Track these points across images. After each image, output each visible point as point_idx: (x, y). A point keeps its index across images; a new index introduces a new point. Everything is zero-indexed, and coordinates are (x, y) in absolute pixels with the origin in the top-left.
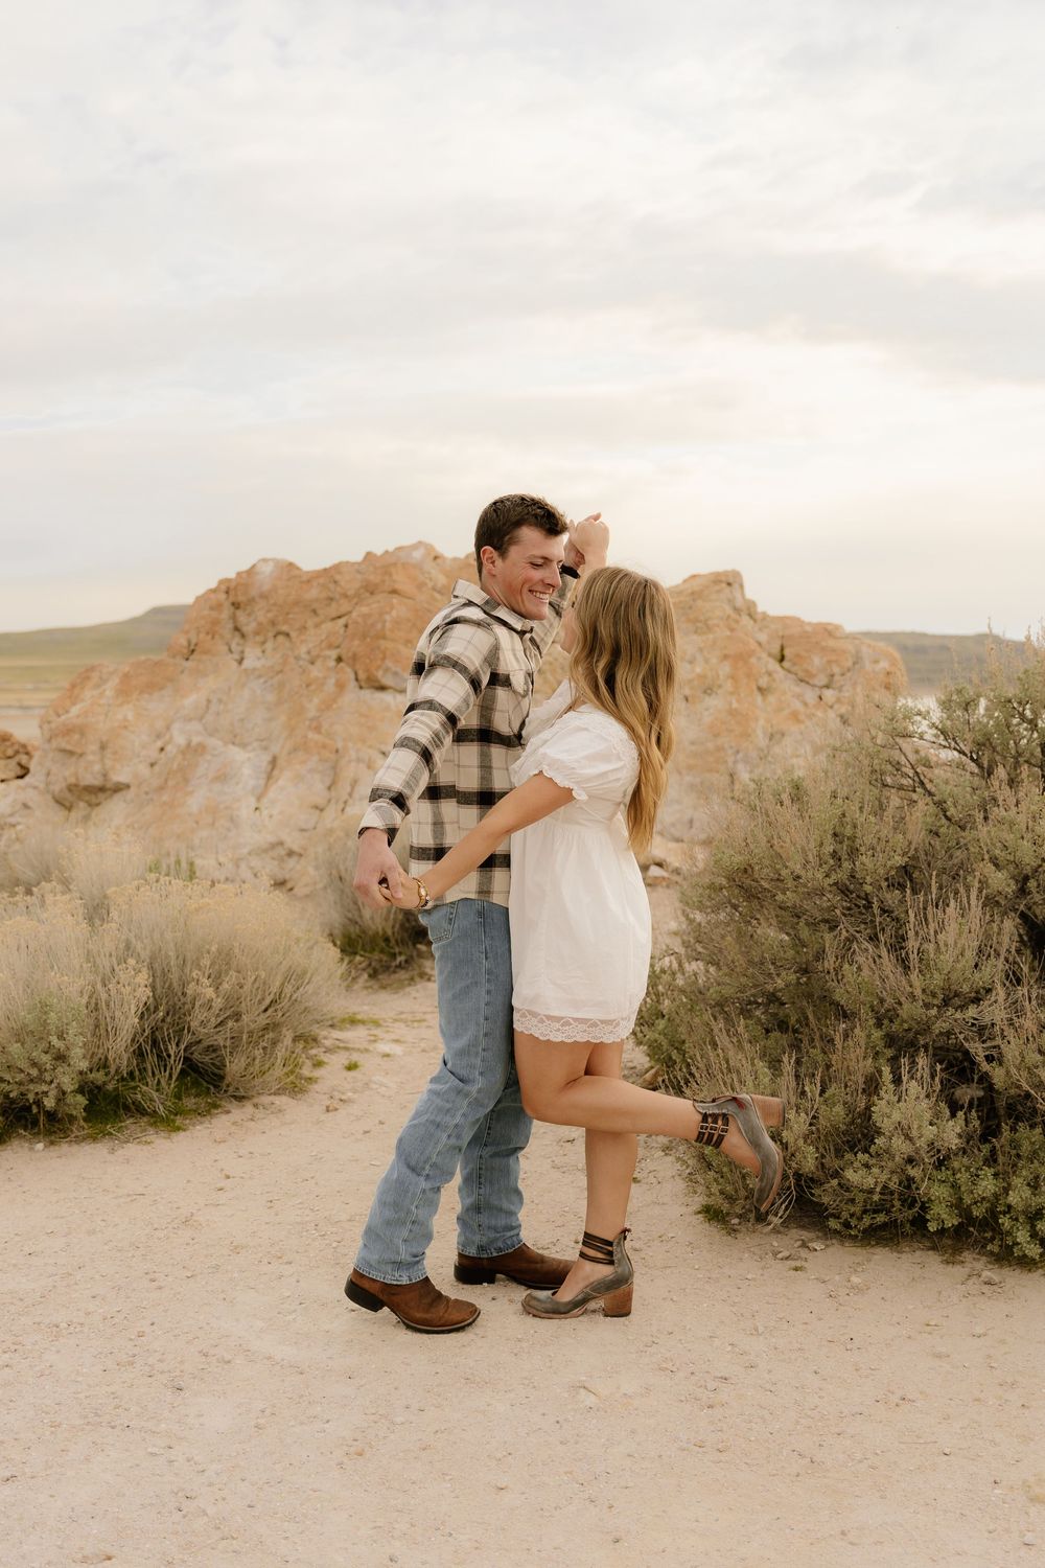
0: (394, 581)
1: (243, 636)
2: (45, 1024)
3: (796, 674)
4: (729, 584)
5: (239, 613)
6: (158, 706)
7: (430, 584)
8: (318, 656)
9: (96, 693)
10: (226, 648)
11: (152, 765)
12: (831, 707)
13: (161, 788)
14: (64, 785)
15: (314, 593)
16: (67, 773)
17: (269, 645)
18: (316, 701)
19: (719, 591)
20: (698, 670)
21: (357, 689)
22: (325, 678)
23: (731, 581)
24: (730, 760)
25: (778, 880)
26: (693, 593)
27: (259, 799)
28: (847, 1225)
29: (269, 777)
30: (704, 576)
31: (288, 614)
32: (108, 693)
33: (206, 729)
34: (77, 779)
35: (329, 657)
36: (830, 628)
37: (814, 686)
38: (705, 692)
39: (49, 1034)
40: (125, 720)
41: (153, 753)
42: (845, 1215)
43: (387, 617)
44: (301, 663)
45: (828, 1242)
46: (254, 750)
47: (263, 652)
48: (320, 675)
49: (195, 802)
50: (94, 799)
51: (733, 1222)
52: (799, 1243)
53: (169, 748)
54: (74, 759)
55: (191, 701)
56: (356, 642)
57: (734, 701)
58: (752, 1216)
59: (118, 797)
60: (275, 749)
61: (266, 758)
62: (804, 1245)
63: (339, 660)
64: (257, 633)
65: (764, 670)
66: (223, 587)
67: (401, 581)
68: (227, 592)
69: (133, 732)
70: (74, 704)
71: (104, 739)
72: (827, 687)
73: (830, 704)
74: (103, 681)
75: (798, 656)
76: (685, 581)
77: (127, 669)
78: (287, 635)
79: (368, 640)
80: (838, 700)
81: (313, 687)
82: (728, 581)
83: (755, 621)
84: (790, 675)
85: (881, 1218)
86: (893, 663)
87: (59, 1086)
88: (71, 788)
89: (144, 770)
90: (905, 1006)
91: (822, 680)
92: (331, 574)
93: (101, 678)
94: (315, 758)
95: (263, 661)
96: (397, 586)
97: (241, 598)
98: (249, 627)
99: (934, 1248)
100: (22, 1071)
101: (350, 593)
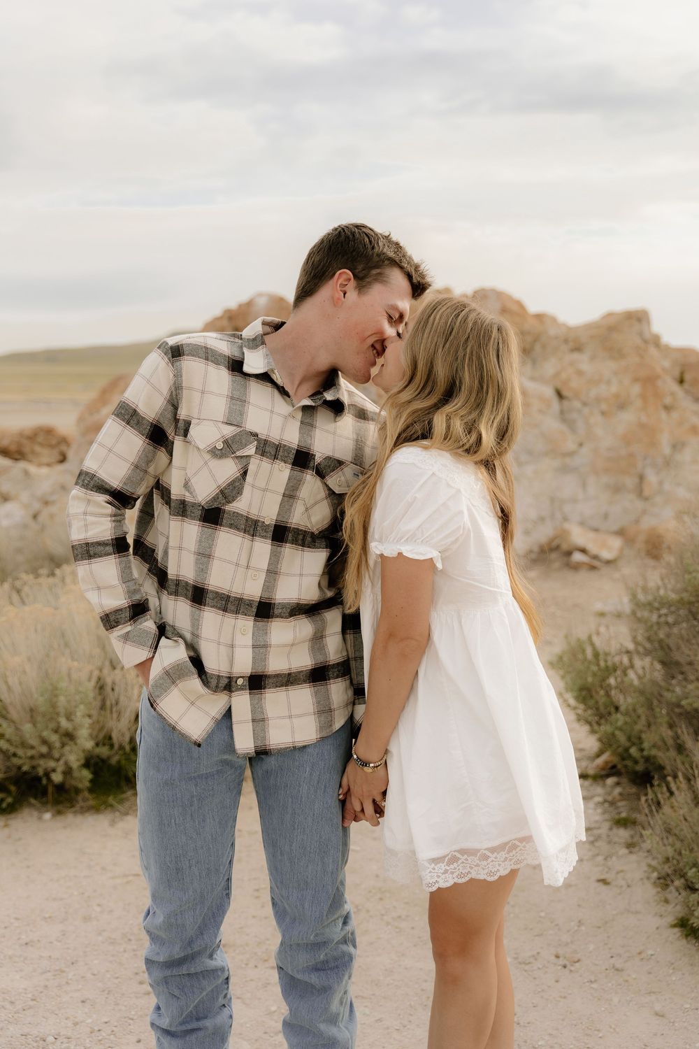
2: (54, 706)
3: (693, 394)
4: (639, 321)
19: (631, 326)
23: (640, 317)
24: (640, 464)
26: (609, 328)
30: (619, 314)
38: (618, 408)
39: (58, 714)
57: (643, 416)
65: (667, 391)
66: (227, 316)
75: (696, 379)
76: (602, 317)
82: (638, 318)
83: (660, 350)
84: (688, 395)
87: (66, 763)
100: (32, 747)
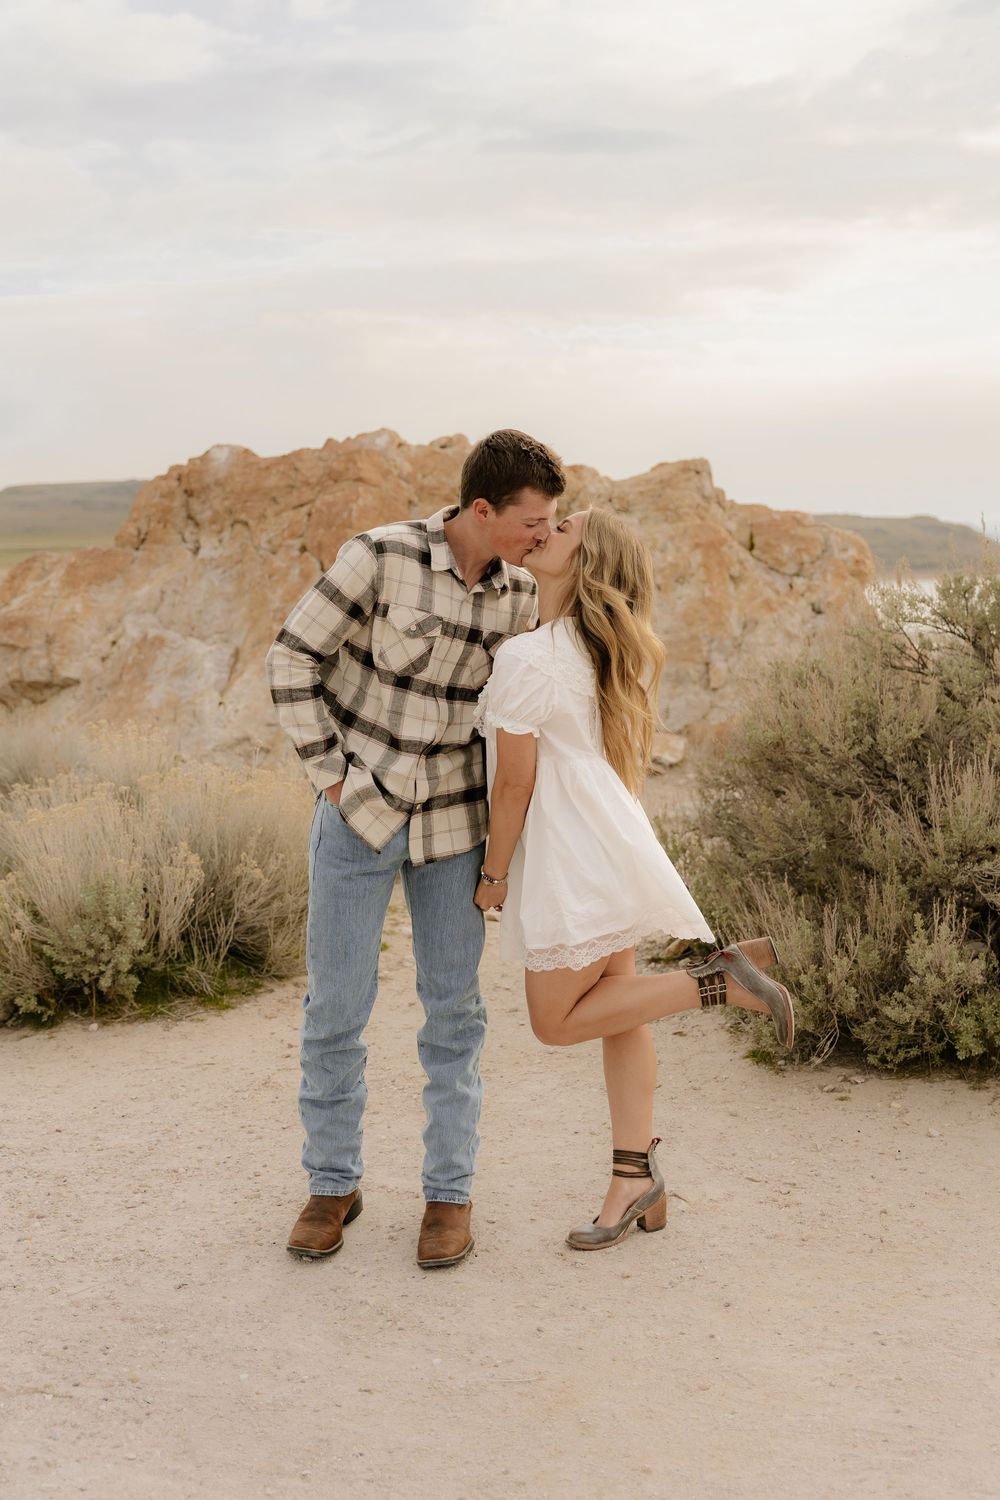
0: (359, 469)
1: (197, 524)
3: (766, 562)
4: (698, 473)
5: (192, 500)
6: (107, 597)
7: (396, 473)
8: (280, 546)
9: (39, 584)
10: (179, 537)
11: (103, 659)
12: (802, 595)
13: (115, 684)
14: (7, 681)
15: (273, 480)
16: (10, 669)
17: (226, 535)
18: (280, 592)
19: (688, 480)
20: (670, 558)
22: (289, 568)
23: (699, 468)
24: (705, 648)
25: (806, 753)
26: (662, 482)
27: (222, 693)
28: (884, 1060)
29: (232, 670)
30: (672, 464)
31: (246, 502)
32: (53, 584)
33: (161, 622)
34: (21, 675)
35: (292, 547)
36: (798, 516)
37: (784, 574)
38: (677, 581)
40: (73, 612)
41: (104, 646)
42: (882, 1050)
43: (354, 506)
44: (261, 552)
45: (868, 1076)
46: (215, 643)
47: (220, 541)
48: (284, 565)
49: (155, 697)
50: (38, 696)
51: (779, 1063)
52: (841, 1078)
53: (122, 642)
54: (16, 654)
55: (144, 592)
56: (321, 531)
57: (707, 589)
58: (797, 1057)
59: (65, 693)
60: (238, 641)
61: (228, 651)
62: (846, 1079)
63: (303, 549)
64: (213, 522)
65: (735, 559)
66: (175, 474)
67: (366, 469)
68: (179, 479)
69: (82, 625)
70: (15, 596)
71: (51, 632)
72: (797, 575)
73: (801, 592)
74: (46, 572)
75: (768, 544)
76: (653, 469)
77: (73, 559)
78: (246, 524)
79: (334, 529)
80: (809, 589)
81: (275, 578)
82: (697, 469)
83: (724, 509)
84: (760, 564)
85: (914, 1052)
86: (861, 549)
87: (115, 966)
88: (13, 685)
89: (95, 665)
90: (929, 862)
91: (792, 568)
92: (291, 462)
93: (43, 569)
95: (220, 551)
96: (363, 474)
97: (194, 486)
98: (204, 516)
99: (961, 1077)
100: (78, 952)
101: (313, 480)
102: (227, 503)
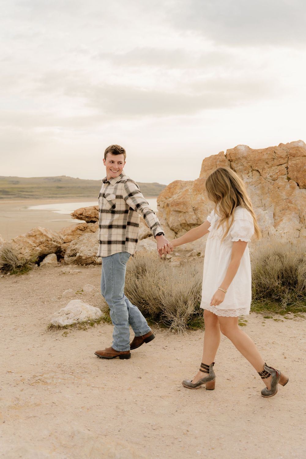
5: (233, 163)
15: (266, 156)
16: (180, 219)
17: (250, 174)
21: (299, 189)
34: (186, 221)
35: (284, 178)
40: (202, 200)
46: (266, 210)
48: (283, 184)
54: (181, 214)
56: (295, 173)
60: (272, 209)
61: (271, 213)
63: (289, 179)
64: (244, 170)
68: (226, 156)
70: (173, 195)
71: (194, 207)
78: (257, 171)
79: (301, 172)
81: (280, 188)
88: (181, 225)
94: (294, 213)
97: (233, 158)
98: (237, 168)
101: (284, 156)
102: (249, 164)
